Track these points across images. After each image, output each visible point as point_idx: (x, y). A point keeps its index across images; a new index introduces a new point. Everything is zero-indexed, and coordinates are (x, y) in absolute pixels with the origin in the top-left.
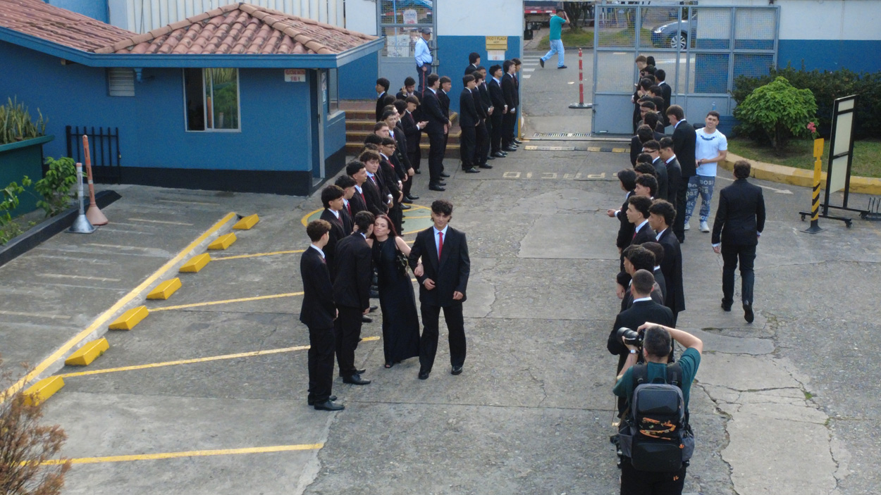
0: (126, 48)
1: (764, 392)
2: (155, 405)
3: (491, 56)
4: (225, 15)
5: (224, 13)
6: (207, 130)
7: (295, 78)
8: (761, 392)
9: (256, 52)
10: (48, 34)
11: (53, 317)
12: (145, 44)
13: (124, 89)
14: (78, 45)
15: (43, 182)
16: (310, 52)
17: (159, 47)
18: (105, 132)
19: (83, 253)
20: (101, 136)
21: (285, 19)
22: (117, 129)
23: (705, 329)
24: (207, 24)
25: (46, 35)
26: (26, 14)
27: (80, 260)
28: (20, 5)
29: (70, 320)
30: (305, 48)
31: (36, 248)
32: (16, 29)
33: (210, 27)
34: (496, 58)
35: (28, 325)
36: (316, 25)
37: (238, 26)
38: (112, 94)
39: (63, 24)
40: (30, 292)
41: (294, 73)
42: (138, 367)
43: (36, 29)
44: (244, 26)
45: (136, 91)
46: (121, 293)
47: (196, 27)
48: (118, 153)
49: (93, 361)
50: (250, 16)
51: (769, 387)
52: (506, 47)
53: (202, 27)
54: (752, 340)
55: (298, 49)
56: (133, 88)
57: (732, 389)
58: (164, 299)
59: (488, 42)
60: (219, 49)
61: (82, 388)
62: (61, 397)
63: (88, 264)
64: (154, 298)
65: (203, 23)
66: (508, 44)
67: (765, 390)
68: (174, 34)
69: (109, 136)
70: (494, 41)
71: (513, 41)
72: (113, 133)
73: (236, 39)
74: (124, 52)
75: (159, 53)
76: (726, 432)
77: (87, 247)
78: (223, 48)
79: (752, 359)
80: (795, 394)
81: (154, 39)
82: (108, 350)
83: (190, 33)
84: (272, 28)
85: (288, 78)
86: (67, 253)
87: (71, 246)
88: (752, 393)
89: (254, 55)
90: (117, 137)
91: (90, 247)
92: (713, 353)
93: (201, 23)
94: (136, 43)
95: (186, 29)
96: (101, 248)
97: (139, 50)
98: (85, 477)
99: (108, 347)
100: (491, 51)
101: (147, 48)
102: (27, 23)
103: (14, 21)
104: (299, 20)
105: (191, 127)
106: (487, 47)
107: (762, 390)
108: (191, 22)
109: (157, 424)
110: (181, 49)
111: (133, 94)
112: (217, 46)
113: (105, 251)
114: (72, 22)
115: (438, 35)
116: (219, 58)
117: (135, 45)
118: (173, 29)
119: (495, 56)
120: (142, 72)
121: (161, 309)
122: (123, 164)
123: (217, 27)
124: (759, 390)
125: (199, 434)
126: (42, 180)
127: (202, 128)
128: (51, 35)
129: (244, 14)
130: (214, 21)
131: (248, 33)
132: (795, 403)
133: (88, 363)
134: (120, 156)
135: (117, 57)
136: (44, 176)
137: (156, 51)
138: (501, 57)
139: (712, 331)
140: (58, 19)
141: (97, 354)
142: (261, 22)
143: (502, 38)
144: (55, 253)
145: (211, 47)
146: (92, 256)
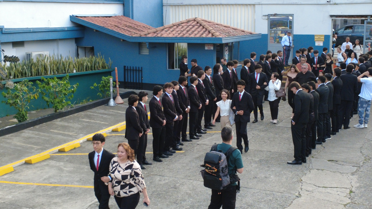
0: (145, 35)
1: (330, 188)
2: (74, 167)
3: (317, 44)
4: (188, 22)
5: (188, 21)
6: (175, 69)
7: (209, 48)
8: (329, 188)
9: (193, 37)
10: (120, 30)
11: (71, 134)
12: (153, 33)
13: (146, 52)
14: (130, 34)
15: (100, 85)
16: (214, 37)
17: (158, 34)
18: (137, 69)
19: (104, 113)
20: (136, 70)
21: (214, 25)
22: (142, 68)
23: (329, 161)
24: (180, 26)
25: (119, 30)
26: (118, 22)
27: (101, 115)
28: (119, 19)
29: (76, 136)
30: (213, 35)
31: (89, 110)
32: (107, 28)
33: (180, 27)
34: (319, 44)
35: (59, 136)
36: (230, 27)
37: (191, 27)
38: (141, 53)
39: (131, 27)
40: (72, 125)
41: (209, 46)
42: (83, 154)
43: (117, 27)
44: (193, 26)
45: (149, 52)
46: (104, 128)
47: (175, 27)
48: (142, 77)
49: (70, 150)
50: (198, 23)
51: (334, 187)
52: (323, 40)
53: (177, 27)
54: (348, 167)
55: (210, 35)
56: (148, 51)
57: (315, 186)
58: (118, 131)
59: (316, 37)
60: (179, 35)
61: (55, 159)
62: (44, 162)
63: (102, 117)
64: (114, 131)
65: (178, 25)
66: (325, 39)
67: (331, 187)
68: (165, 30)
69: (139, 70)
70: (318, 37)
71: (327, 37)
72: (140, 69)
73: (188, 31)
74: (144, 36)
75: (156, 37)
76: (292, 202)
77: (107, 111)
78: (181, 34)
79: (338, 174)
80: (345, 191)
81: (157, 31)
82: (79, 147)
83: (171, 30)
84: (203, 27)
85: (206, 48)
86: (98, 113)
87: (102, 110)
88: (324, 188)
89: (192, 38)
90: (142, 70)
91: (109, 111)
92: (322, 170)
93: (177, 25)
94: (149, 33)
95: (170, 27)
96: (113, 112)
97: (150, 36)
98: (23, 189)
99: (80, 146)
100: (317, 41)
101: (153, 34)
102: (114, 25)
103: (109, 24)
104: (222, 25)
105: (169, 68)
106: (315, 40)
107: (330, 187)
108: (173, 25)
109: (67, 174)
110: (165, 35)
111: (148, 54)
112: (179, 34)
113: (113, 113)
114: (136, 26)
115: (294, 34)
116: (178, 39)
117: (149, 34)
118: (166, 28)
119: (319, 43)
120: (149, 44)
121: (114, 135)
122: (143, 82)
123: (183, 27)
124: (328, 187)
125: (78, 179)
126: (99, 85)
127: (174, 69)
128: (121, 30)
129: (196, 22)
130: (183, 25)
131: (193, 29)
132: (340, 195)
133: (66, 151)
134: (143, 79)
135: (141, 38)
136: (100, 83)
137: (156, 36)
138: (321, 44)
139: (332, 162)
140: (130, 25)
141: (73, 148)
142: (201, 25)
143: (322, 36)
144: (94, 112)
145: (177, 34)
146: (106, 114)
